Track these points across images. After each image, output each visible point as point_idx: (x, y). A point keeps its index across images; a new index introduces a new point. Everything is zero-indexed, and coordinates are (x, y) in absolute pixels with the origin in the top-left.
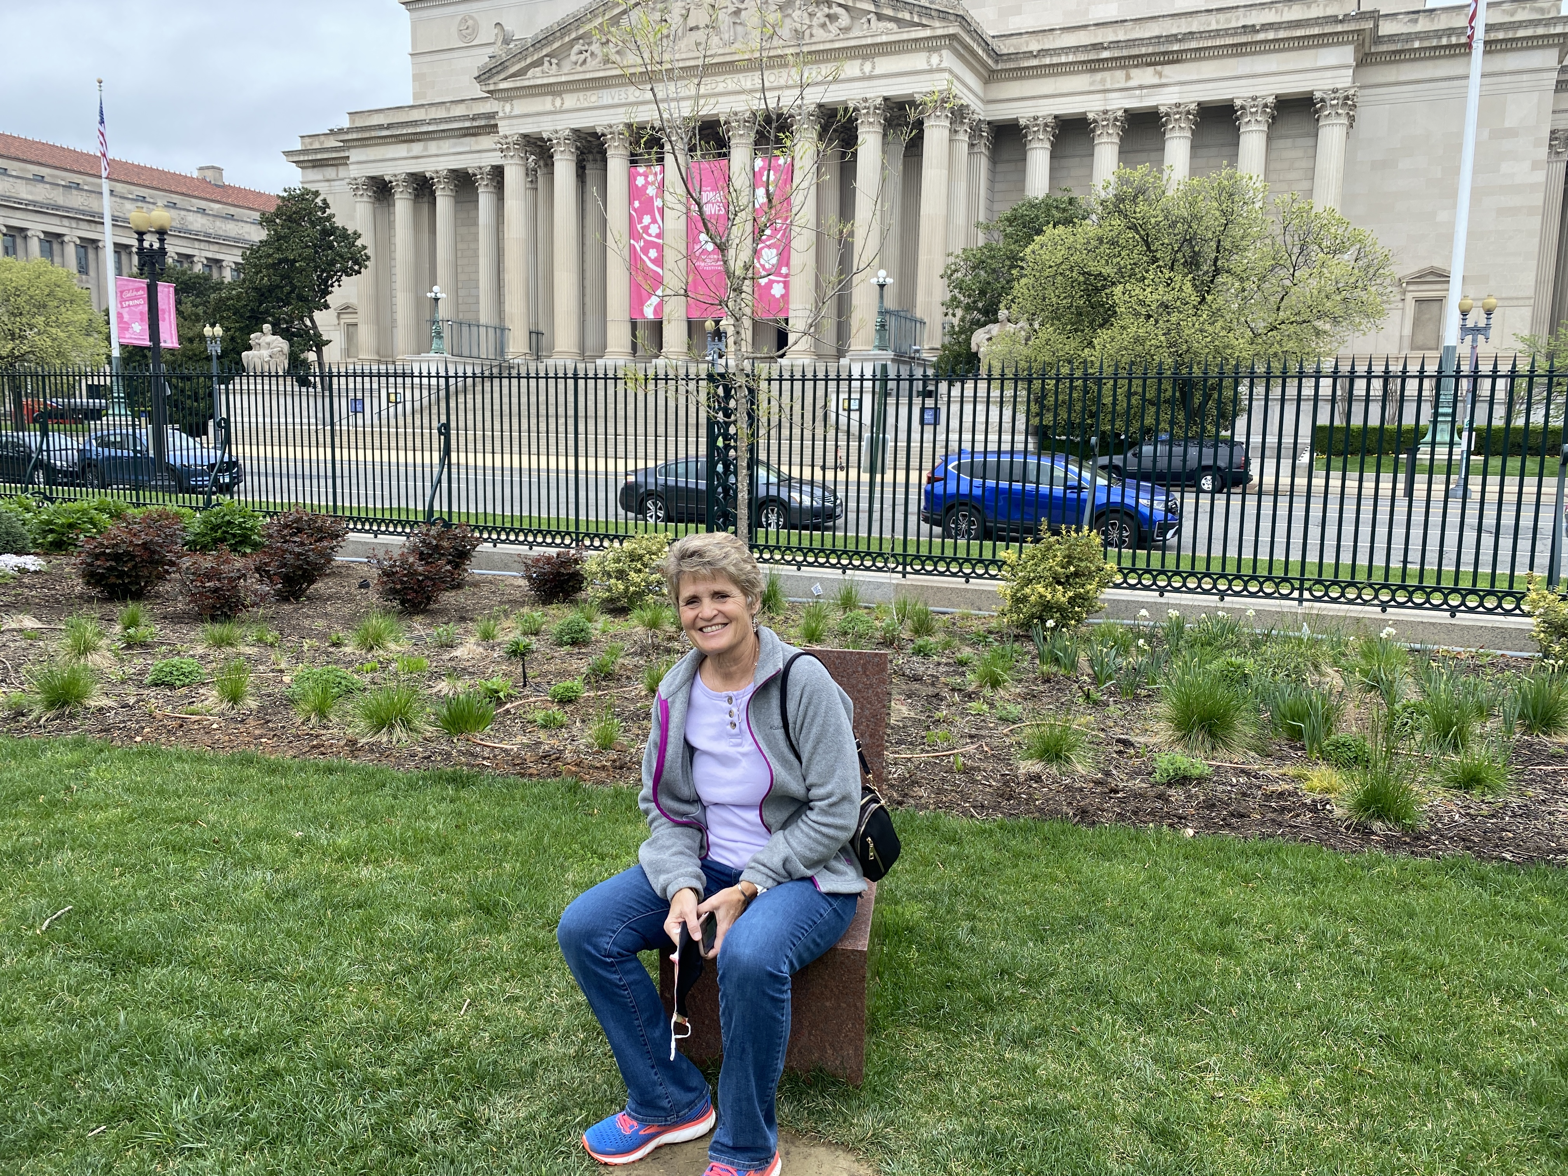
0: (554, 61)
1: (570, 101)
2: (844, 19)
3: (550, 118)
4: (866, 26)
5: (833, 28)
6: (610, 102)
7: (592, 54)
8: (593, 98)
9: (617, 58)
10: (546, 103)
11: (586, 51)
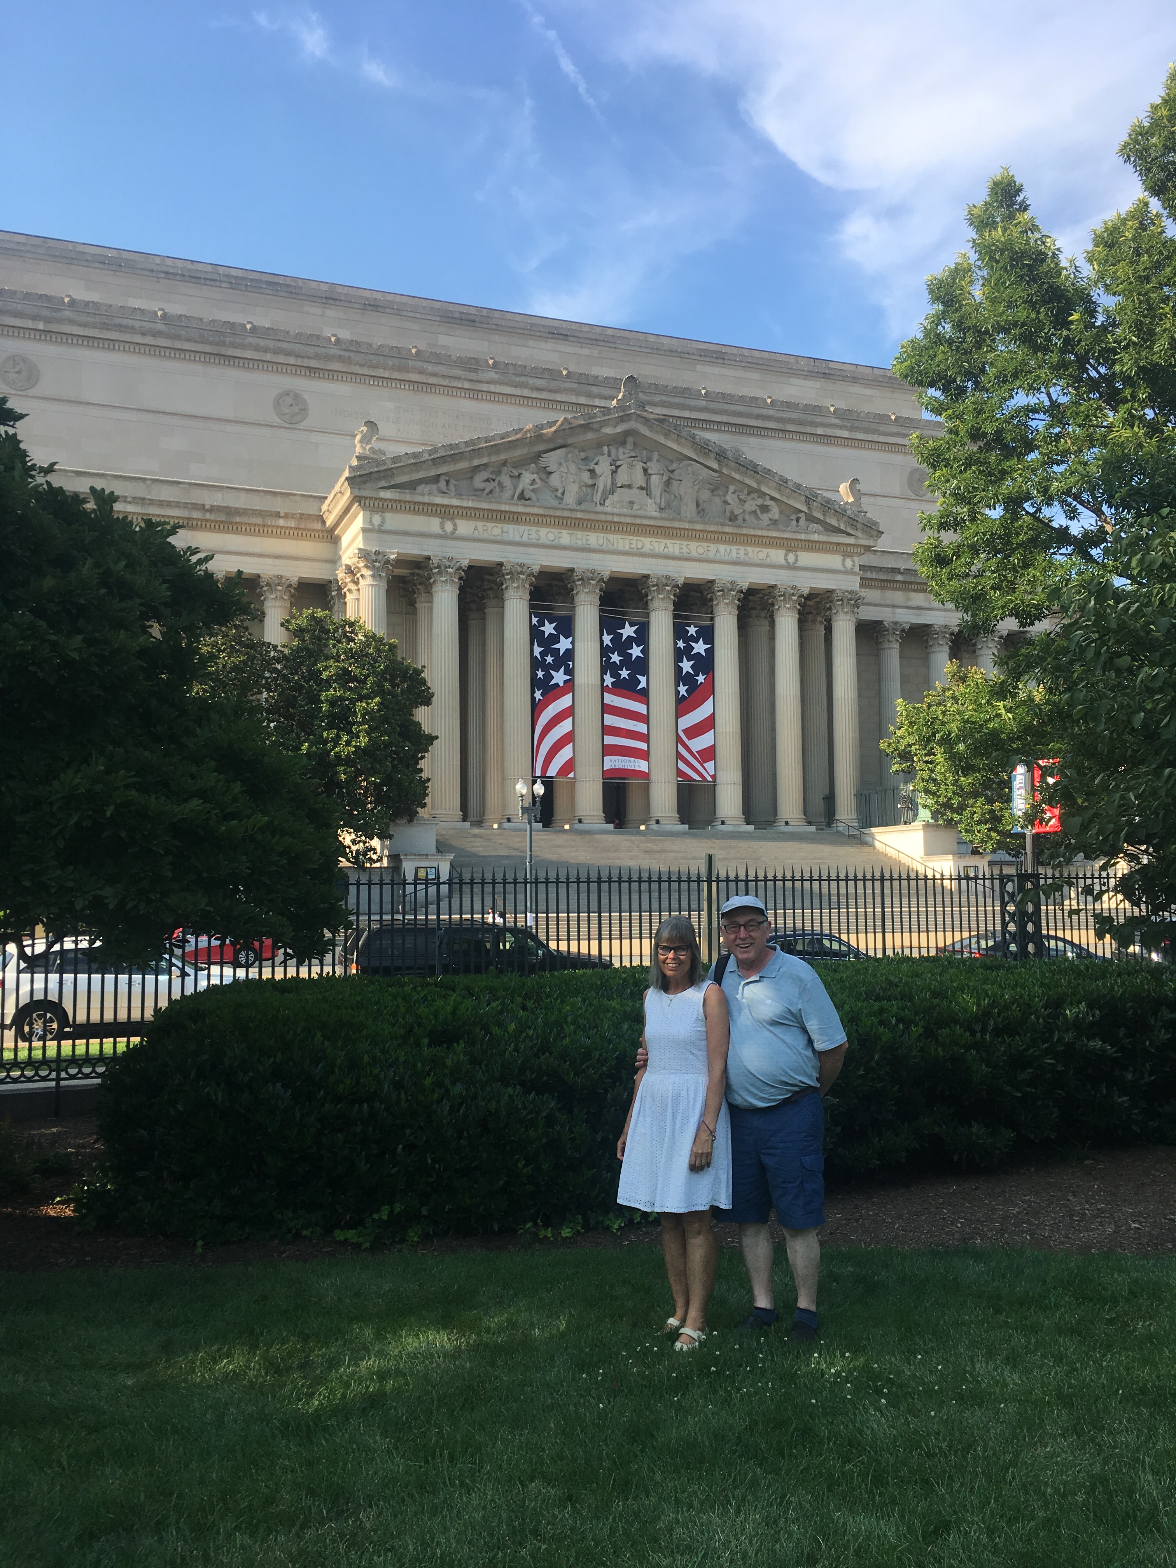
0: (453, 482)
1: (464, 528)
3: (437, 542)
5: (765, 519)
6: (517, 539)
8: (495, 531)
10: (435, 525)
11: (494, 480)
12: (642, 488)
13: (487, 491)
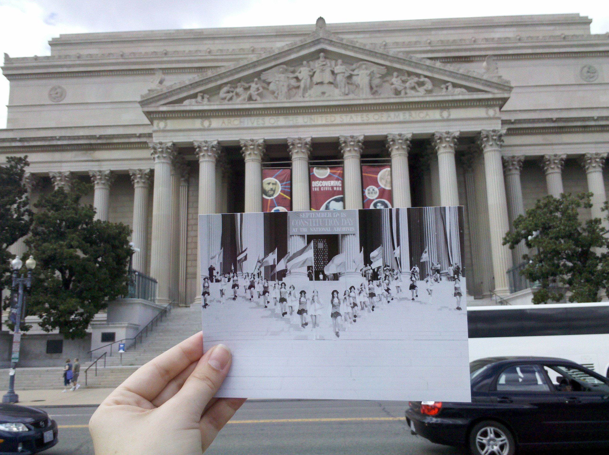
0: (206, 96)
1: (216, 123)
2: (429, 85)
3: (199, 133)
4: (444, 90)
5: (422, 90)
6: (250, 125)
7: (237, 94)
8: (235, 122)
9: (258, 98)
10: (197, 123)
11: (232, 92)
12: (330, 83)
13: (228, 98)
